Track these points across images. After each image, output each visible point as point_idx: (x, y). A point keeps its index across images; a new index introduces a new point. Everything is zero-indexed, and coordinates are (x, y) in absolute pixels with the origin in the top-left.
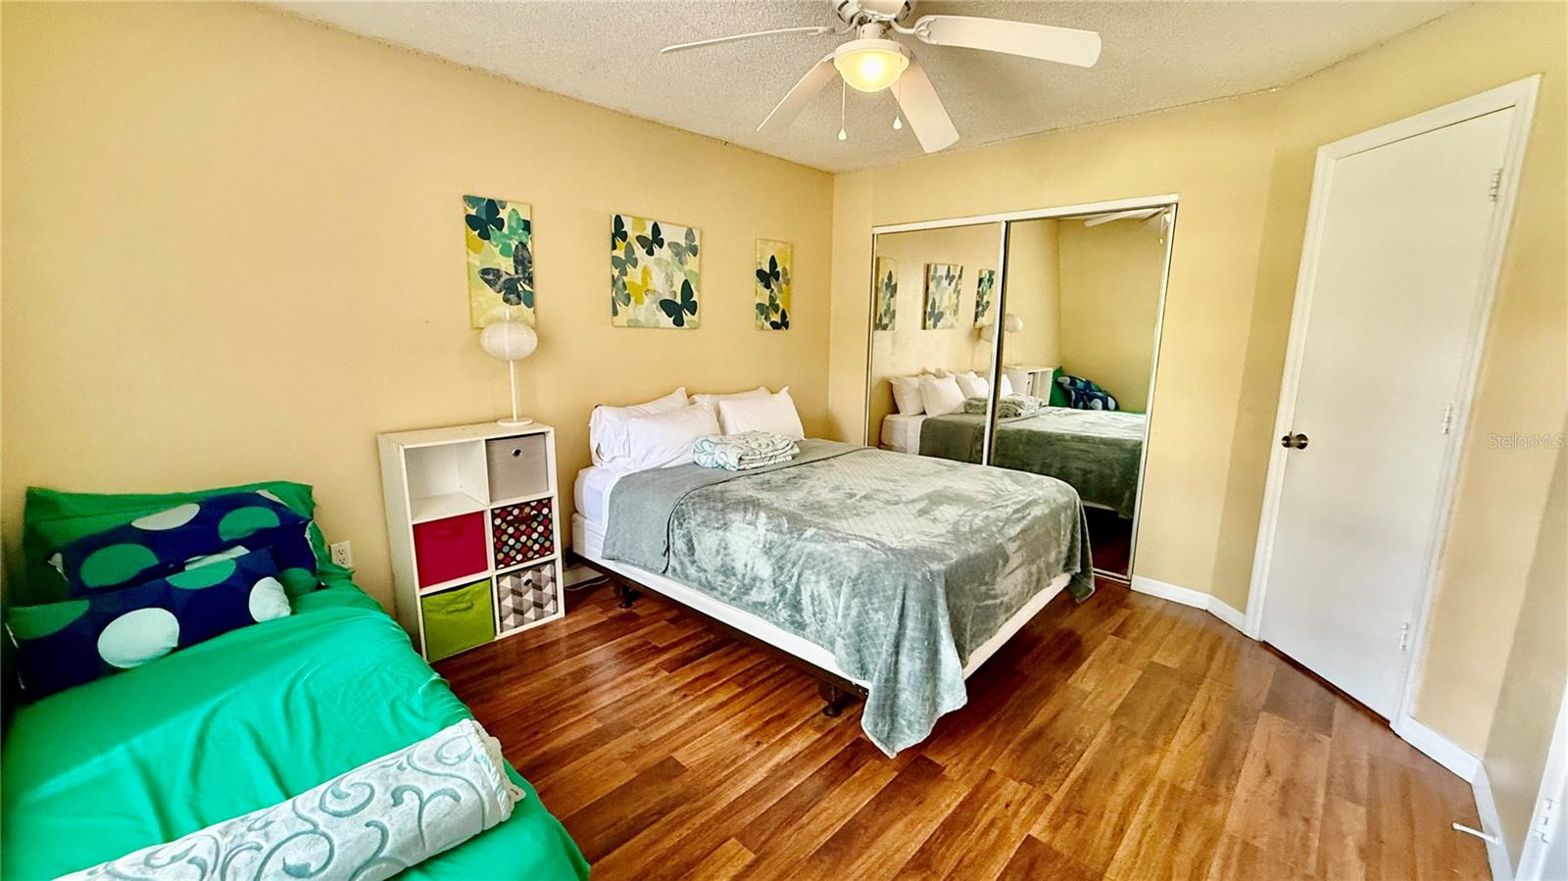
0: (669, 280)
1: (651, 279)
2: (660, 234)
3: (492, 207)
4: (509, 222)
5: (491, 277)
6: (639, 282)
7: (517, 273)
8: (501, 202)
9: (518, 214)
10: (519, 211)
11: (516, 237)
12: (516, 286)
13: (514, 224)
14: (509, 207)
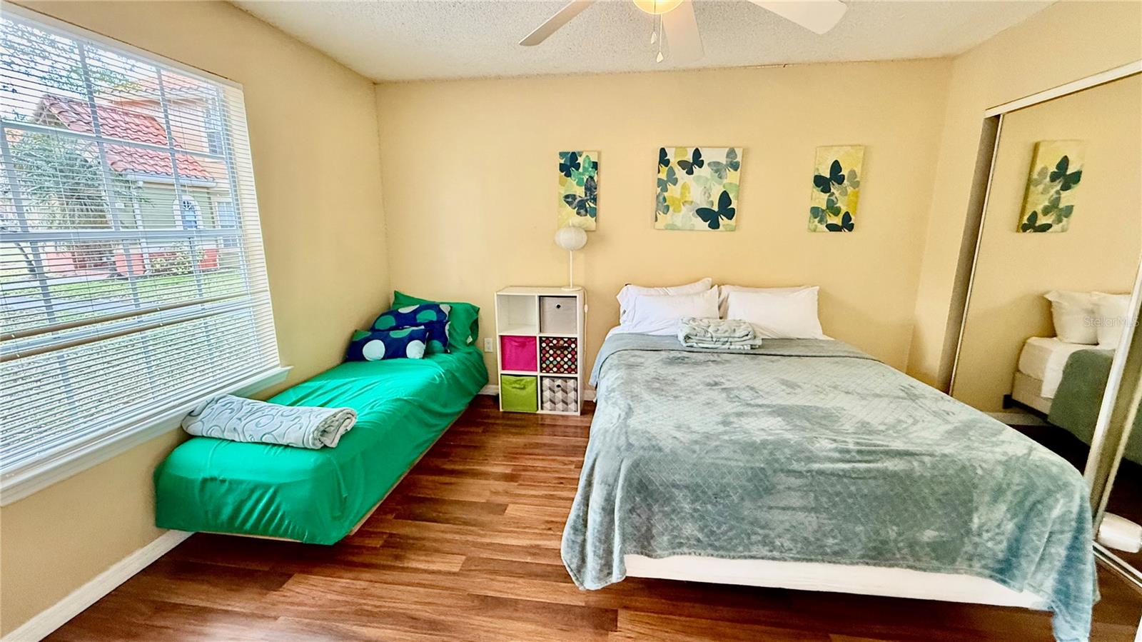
0: (707, 192)
1: (689, 193)
2: (700, 157)
3: (574, 156)
4: (583, 165)
5: (570, 200)
6: (678, 195)
7: (586, 195)
8: (579, 152)
9: (589, 159)
10: (590, 156)
11: (587, 173)
12: (586, 204)
13: (587, 165)
14: (584, 156)
